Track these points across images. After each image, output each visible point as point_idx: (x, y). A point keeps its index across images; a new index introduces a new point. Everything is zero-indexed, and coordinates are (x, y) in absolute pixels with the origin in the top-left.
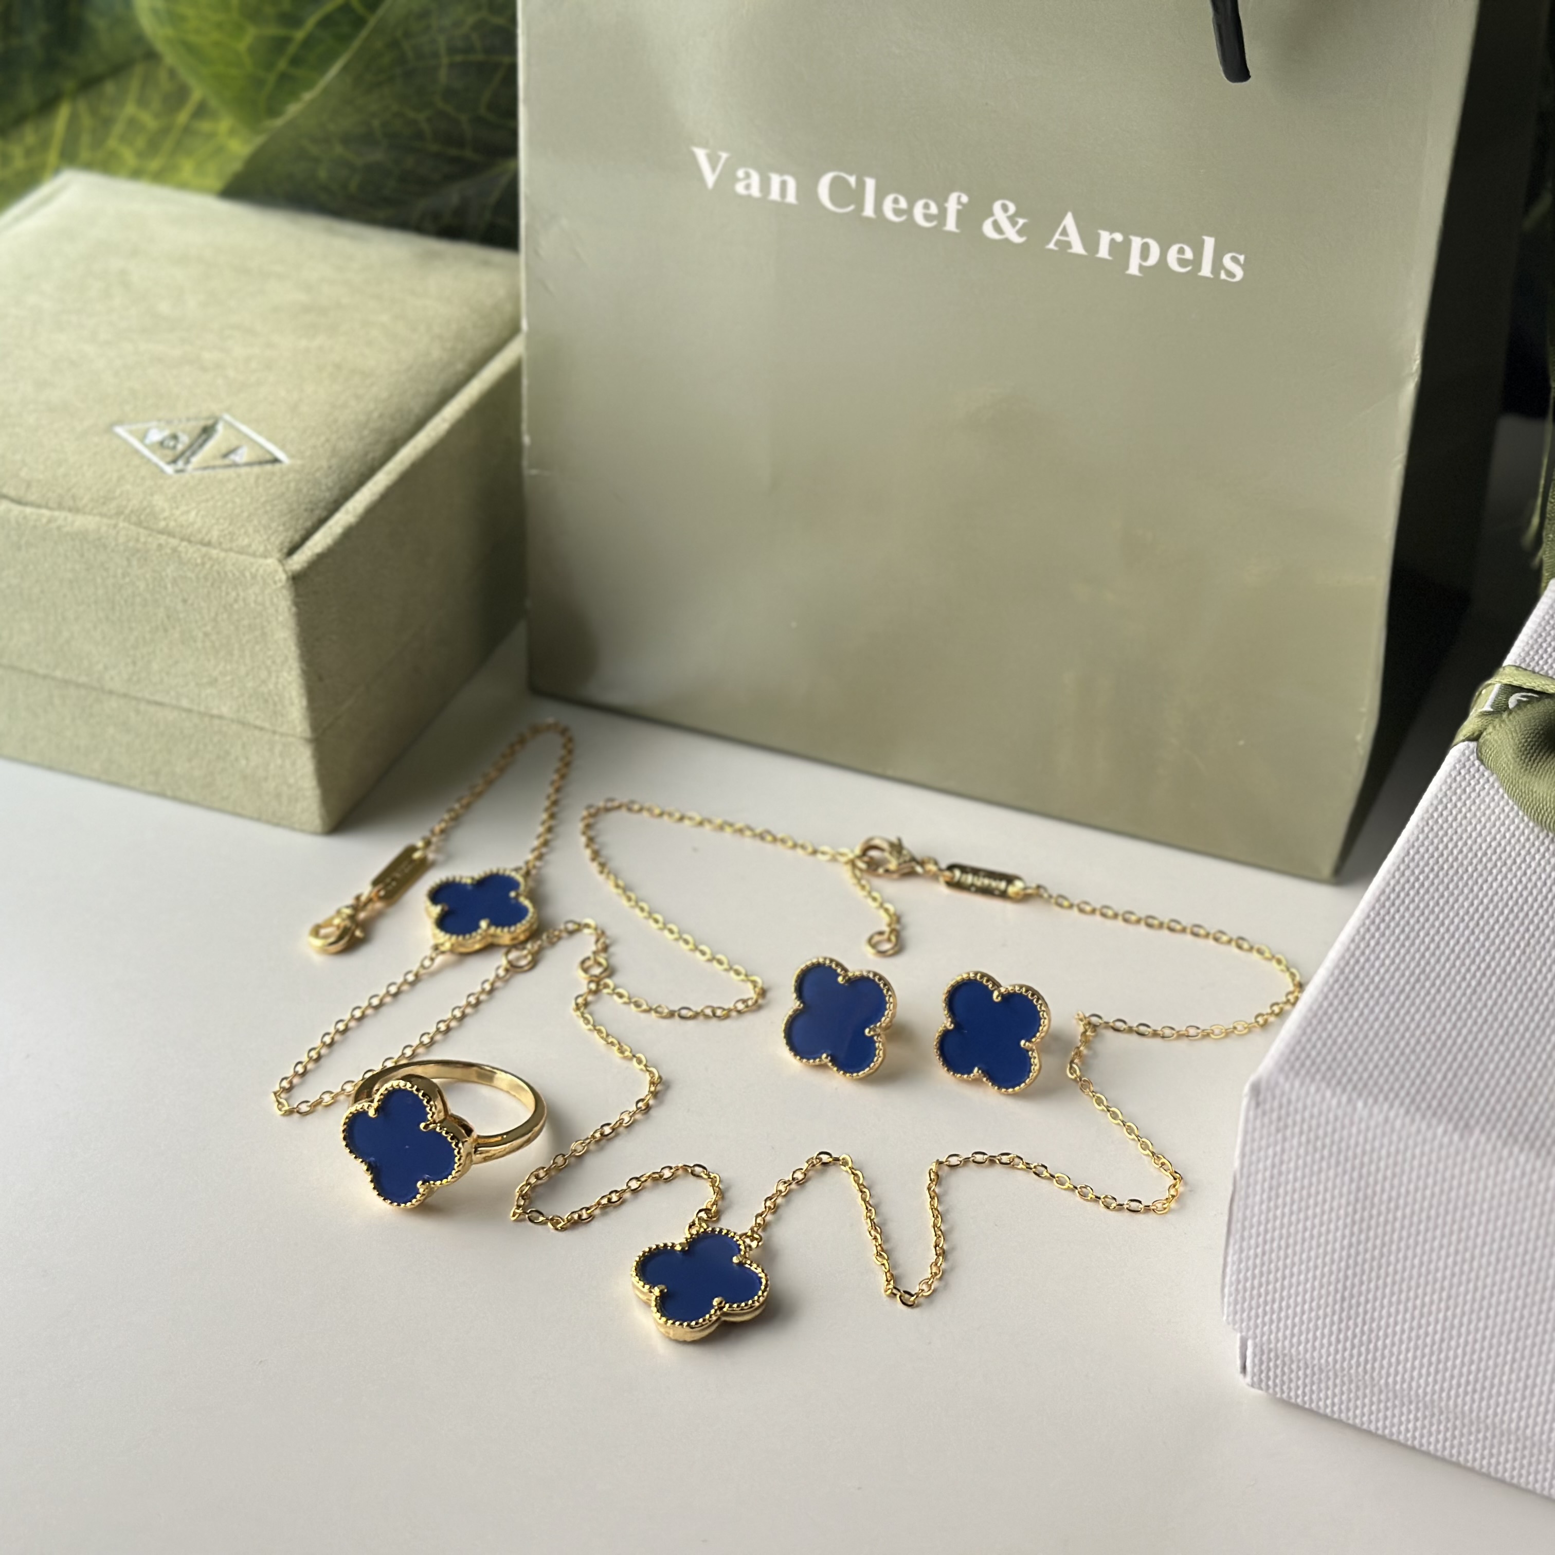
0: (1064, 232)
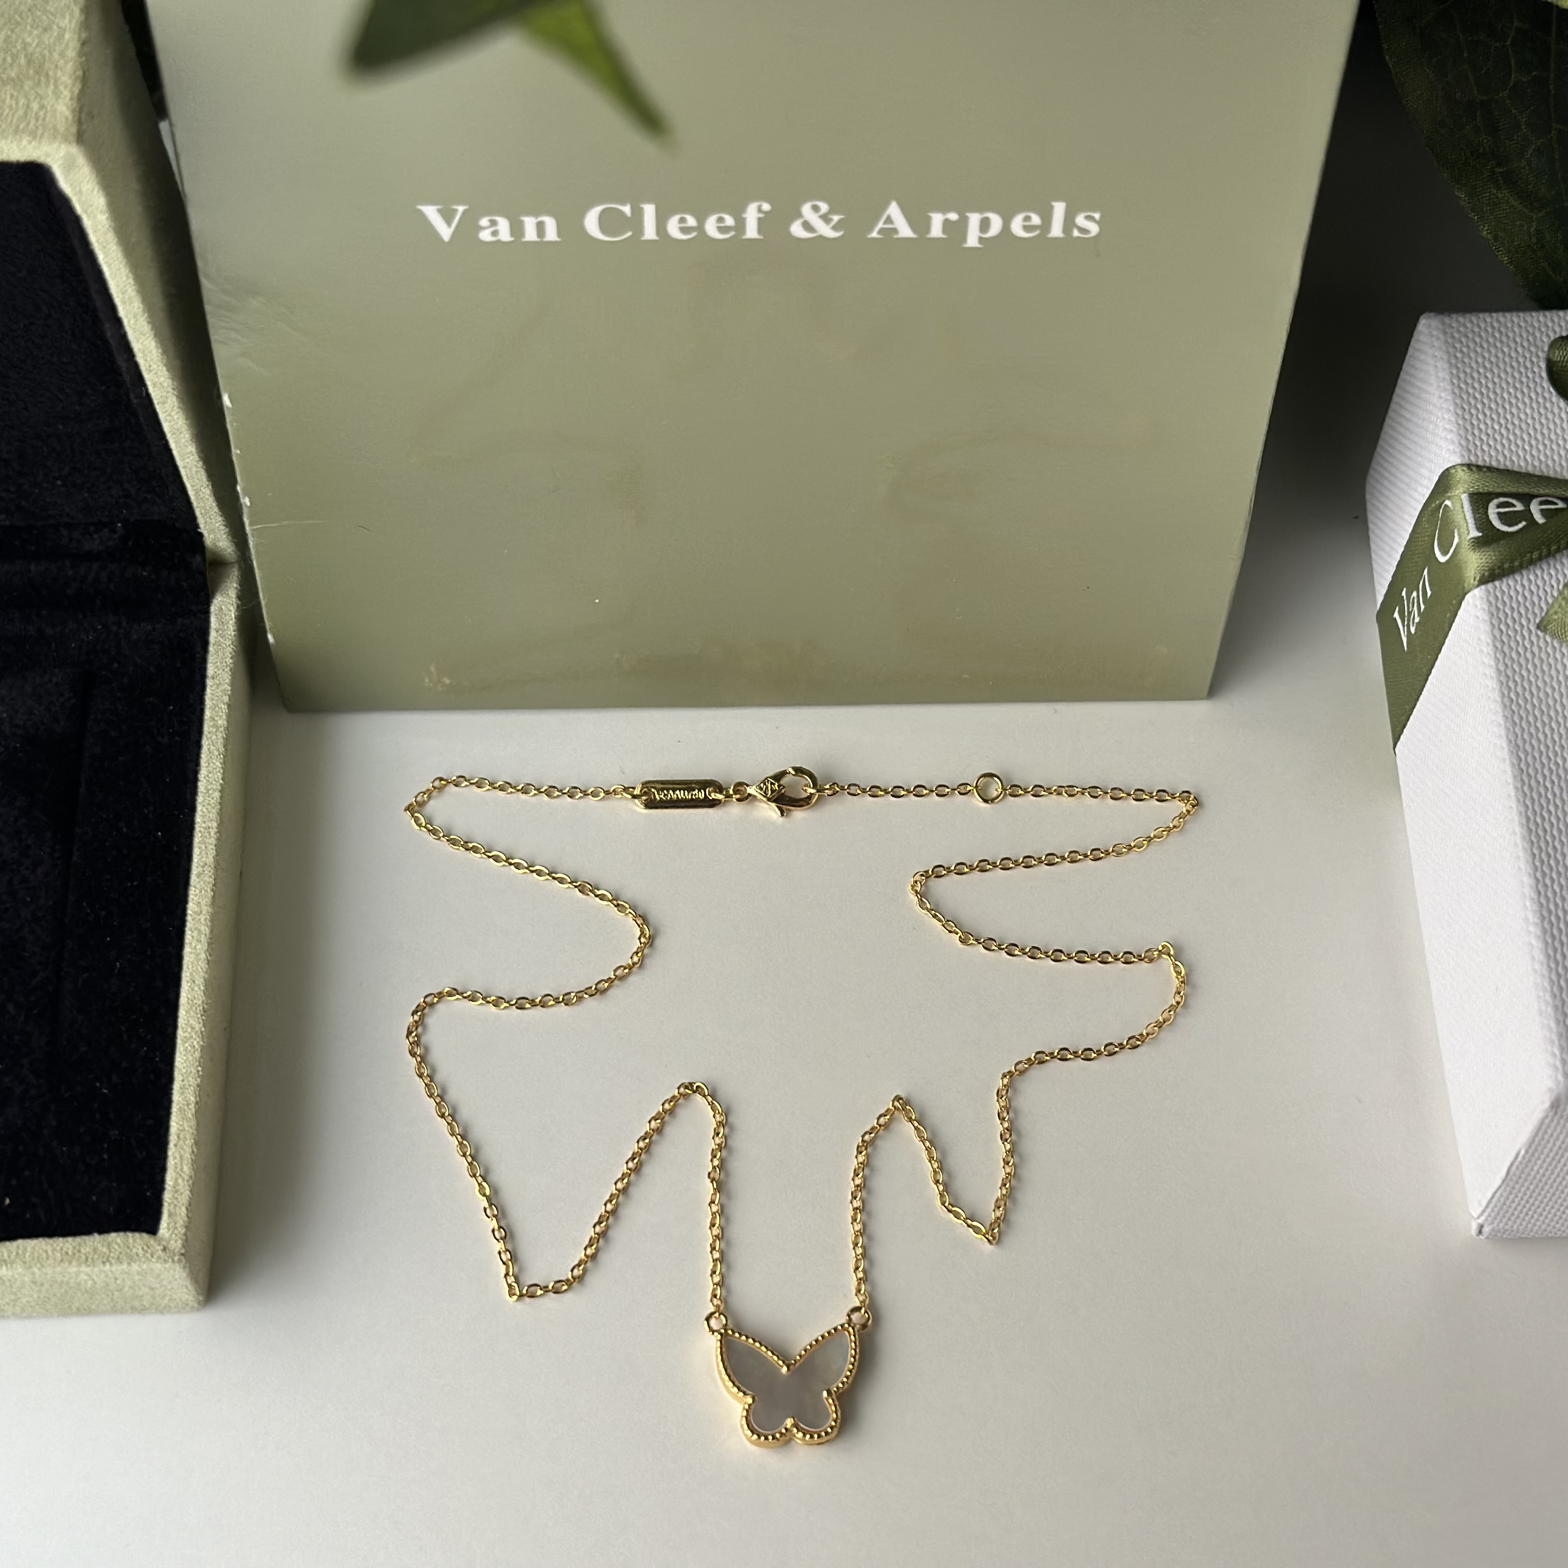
0: (889, 220)
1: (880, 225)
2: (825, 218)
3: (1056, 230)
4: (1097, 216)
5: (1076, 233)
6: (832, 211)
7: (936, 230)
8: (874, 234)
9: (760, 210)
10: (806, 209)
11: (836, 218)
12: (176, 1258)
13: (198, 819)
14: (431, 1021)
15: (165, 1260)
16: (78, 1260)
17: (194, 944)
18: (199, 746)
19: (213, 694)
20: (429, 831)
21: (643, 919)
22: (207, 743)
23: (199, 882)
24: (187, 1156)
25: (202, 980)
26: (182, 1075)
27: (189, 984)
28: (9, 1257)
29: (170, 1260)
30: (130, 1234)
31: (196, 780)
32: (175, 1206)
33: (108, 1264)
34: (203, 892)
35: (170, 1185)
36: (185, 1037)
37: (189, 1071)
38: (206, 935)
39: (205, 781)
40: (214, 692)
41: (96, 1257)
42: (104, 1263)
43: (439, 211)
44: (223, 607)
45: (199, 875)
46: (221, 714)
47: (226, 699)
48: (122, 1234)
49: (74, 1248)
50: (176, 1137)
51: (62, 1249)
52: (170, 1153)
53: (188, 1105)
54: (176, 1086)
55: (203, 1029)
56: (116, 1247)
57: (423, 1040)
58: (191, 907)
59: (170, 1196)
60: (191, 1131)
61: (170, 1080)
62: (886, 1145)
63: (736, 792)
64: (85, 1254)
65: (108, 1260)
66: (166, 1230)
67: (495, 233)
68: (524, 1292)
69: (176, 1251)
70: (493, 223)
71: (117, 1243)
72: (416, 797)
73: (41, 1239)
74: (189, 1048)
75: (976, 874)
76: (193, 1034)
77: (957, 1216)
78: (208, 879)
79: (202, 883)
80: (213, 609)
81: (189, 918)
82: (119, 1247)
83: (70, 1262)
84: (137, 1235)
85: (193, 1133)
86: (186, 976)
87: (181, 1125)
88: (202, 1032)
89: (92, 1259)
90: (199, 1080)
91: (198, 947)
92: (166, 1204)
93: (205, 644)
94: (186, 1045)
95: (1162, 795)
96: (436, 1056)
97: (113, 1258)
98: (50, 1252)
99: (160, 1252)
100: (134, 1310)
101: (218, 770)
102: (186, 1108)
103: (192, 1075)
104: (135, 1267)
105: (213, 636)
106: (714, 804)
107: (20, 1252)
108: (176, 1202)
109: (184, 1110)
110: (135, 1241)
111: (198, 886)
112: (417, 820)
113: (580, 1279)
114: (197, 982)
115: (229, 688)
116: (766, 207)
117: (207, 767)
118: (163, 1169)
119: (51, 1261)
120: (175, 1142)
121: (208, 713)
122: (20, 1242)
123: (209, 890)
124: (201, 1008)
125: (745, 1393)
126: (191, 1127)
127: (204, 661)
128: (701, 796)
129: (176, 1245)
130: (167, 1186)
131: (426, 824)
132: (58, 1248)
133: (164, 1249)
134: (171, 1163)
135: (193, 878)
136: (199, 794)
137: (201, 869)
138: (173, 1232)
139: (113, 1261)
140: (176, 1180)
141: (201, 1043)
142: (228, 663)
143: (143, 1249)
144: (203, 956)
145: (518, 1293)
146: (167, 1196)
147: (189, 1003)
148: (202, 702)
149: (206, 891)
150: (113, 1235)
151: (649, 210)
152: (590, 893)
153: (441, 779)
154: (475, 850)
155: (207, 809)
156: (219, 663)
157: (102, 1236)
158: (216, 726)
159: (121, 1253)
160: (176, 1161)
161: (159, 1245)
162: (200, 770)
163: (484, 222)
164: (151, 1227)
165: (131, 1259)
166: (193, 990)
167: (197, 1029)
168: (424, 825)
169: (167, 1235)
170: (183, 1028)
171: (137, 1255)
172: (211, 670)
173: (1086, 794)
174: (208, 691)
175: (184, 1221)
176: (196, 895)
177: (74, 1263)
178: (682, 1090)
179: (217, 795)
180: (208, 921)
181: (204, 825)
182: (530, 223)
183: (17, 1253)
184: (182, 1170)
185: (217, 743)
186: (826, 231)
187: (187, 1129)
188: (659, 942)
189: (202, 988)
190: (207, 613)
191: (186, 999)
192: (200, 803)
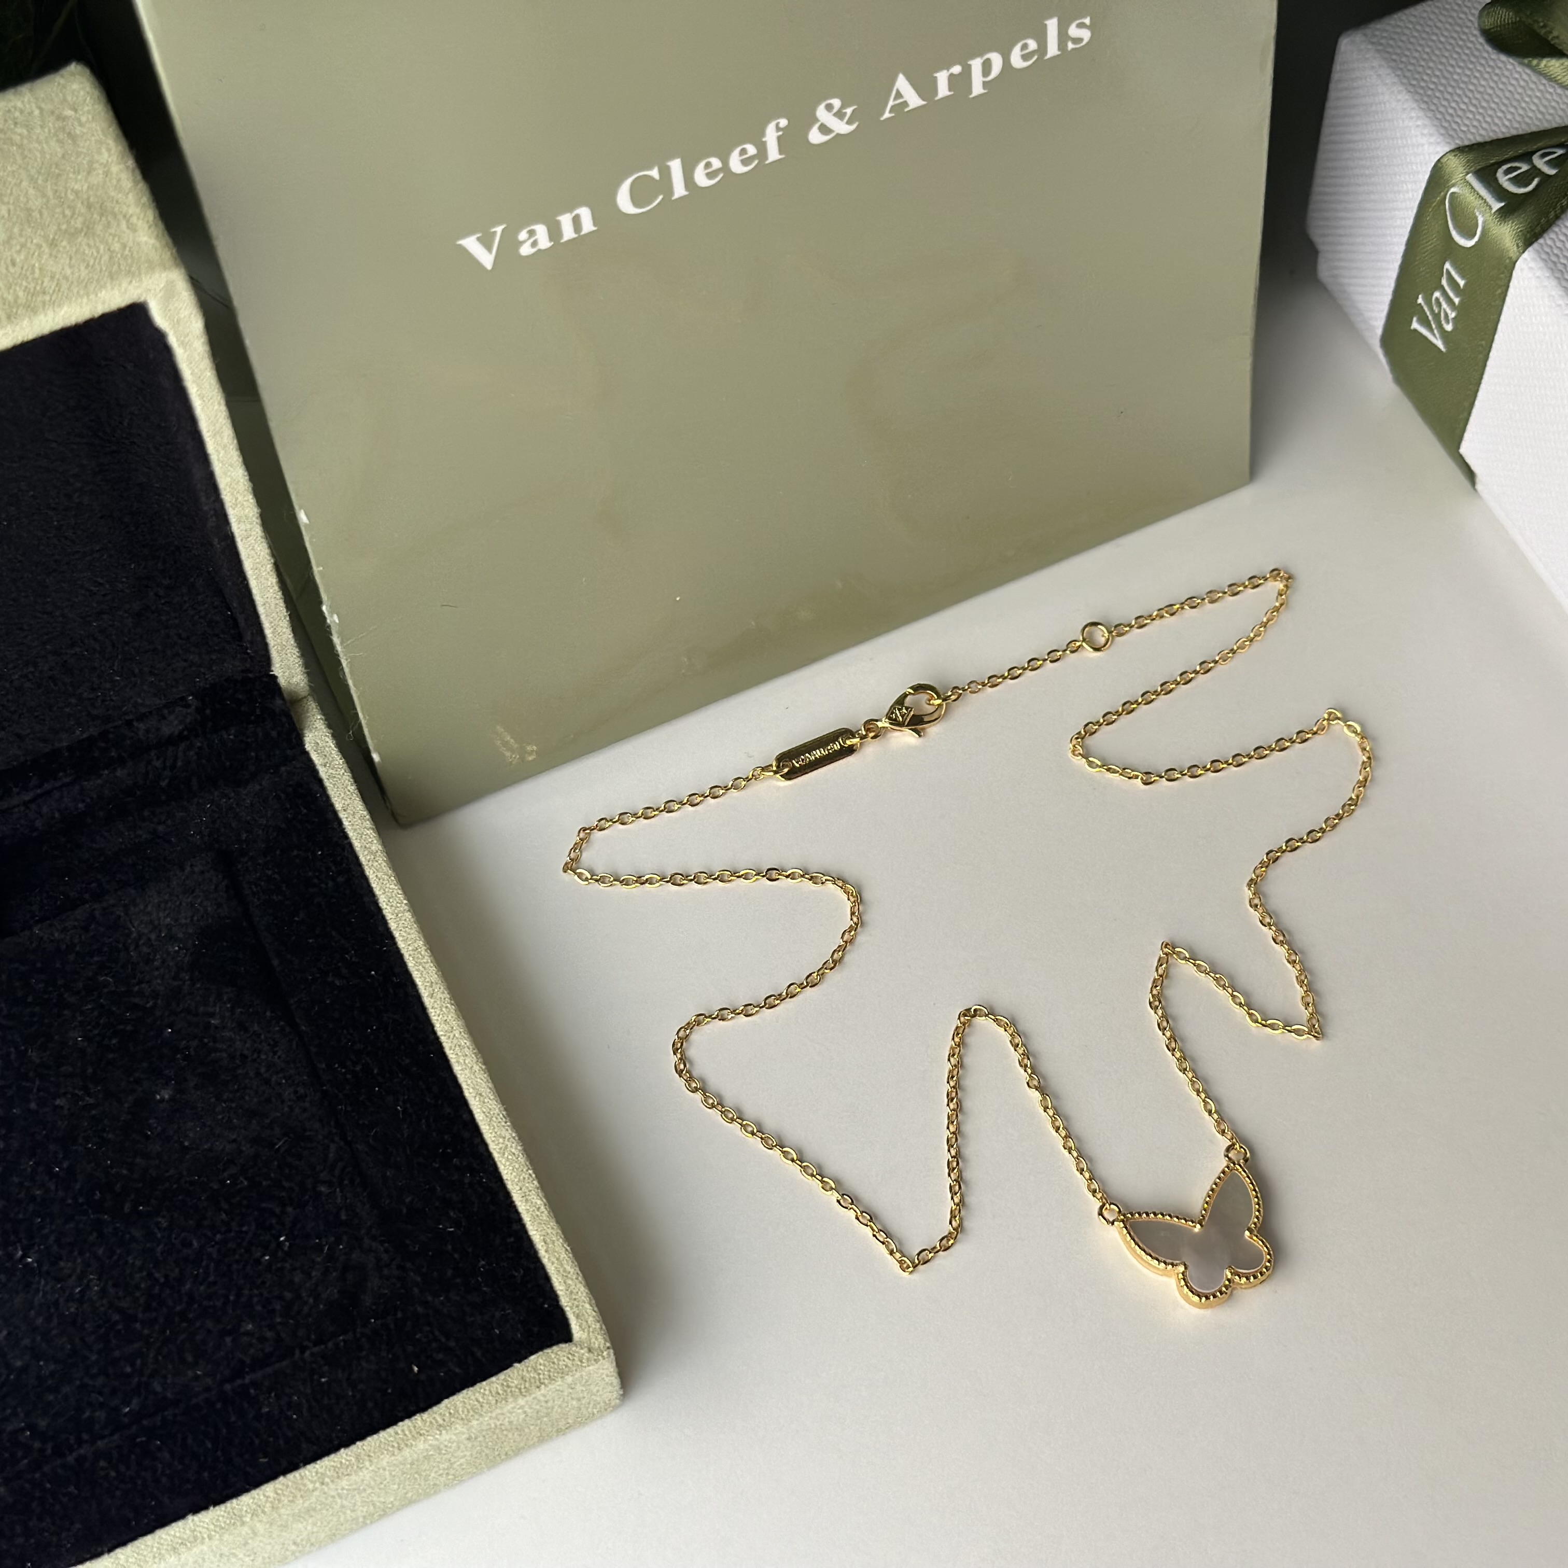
1: (891, 103)
2: (840, 115)
3: (1053, 50)
4: (1087, 21)
5: (1070, 46)
6: (844, 106)
7: (943, 90)
8: (887, 115)
9: (778, 128)
10: (822, 113)
11: (849, 111)
12: (605, 1353)
13: (401, 944)
14: (693, 1052)
15: (595, 1360)
16: (512, 1396)
17: (462, 1061)
18: (365, 879)
19: (353, 825)
20: (597, 881)
21: (840, 880)
22: (371, 872)
23: (435, 1002)
24: (563, 1255)
25: (489, 1090)
26: (517, 1185)
27: (477, 1099)
28: (444, 1420)
29: (600, 1357)
30: (548, 1351)
31: (380, 910)
32: (577, 1306)
33: (543, 1386)
34: (444, 1009)
35: (562, 1290)
36: (501, 1149)
37: (522, 1178)
38: (469, 1048)
39: (388, 907)
40: (352, 822)
41: (527, 1385)
42: (538, 1387)
43: (478, 239)
44: (319, 742)
45: (432, 996)
46: (370, 840)
47: (368, 824)
48: (541, 1353)
49: (502, 1385)
50: (543, 1244)
51: (490, 1392)
52: (545, 1261)
53: (538, 1209)
54: (517, 1197)
55: (514, 1135)
56: (542, 1367)
57: (695, 1074)
58: (440, 1029)
59: (567, 1299)
60: (554, 1233)
61: (508, 1195)
62: (1175, 993)
63: (868, 730)
64: (516, 1387)
65: (542, 1383)
66: (582, 1332)
67: (534, 244)
68: (917, 1261)
69: (602, 1346)
70: (532, 233)
71: (540, 1364)
72: (569, 855)
73: (465, 1392)
74: (510, 1157)
75: (1125, 719)
76: (506, 1142)
77: (1272, 1027)
78: (440, 995)
79: (438, 1002)
80: (308, 747)
81: (443, 1039)
82: (545, 1365)
83: (506, 1400)
84: (555, 1348)
85: (557, 1233)
86: (468, 1093)
87: (541, 1231)
88: (514, 1138)
89: (525, 1388)
90: (536, 1182)
91: (467, 1062)
92: (567, 1309)
93: (320, 781)
94: (506, 1156)
95: (1254, 582)
96: (716, 1082)
97: (544, 1379)
98: (481, 1400)
99: (587, 1354)
100: (559, 1431)
101: (395, 891)
102: (538, 1213)
103: (526, 1180)
104: (569, 1379)
105: (323, 773)
106: (850, 751)
107: (452, 1411)
108: (576, 1303)
109: (537, 1216)
110: (557, 1354)
111: (436, 1006)
112: (580, 876)
113: (959, 1229)
114: (483, 1094)
115: (365, 813)
116: (783, 122)
117: (383, 893)
118: (547, 1279)
119: (486, 1406)
120: (545, 1248)
121: (357, 845)
122: (446, 1401)
123: (449, 1005)
124: (501, 1115)
125: (1173, 1265)
126: (553, 1228)
127: (328, 798)
128: (837, 747)
129: (600, 1341)
130: (560, 1293)
131: (592, 876)
132: (487, 1392)
133: (590, 1350)
134: (551, 1269)
135: (427, 1001)
136: (389, 921)
137: (431, 989)
138: (589, 1333)
139: (546, 1381)
140: (565, 1282)
141: (519, 1148)
142: (352, 791)
143: (568, 1358)
144: (476, 1068)
145: (911, 1265)
146: (564, 1301)
147: (487, 1116)
148: (346, 836)
149: (447, 1007)
150: (532, 1357)
151: (676, 166)
152: (780, 877)
153: (585, 829)
154: (650, 881)
155: (405, 931)
156: (343, 795)
157: (523, 1363)
158: (374, 854)
159: (549, 1371)
160: (555, 1265)
161: (582, 1349)
162: (378, 900)
163: (523, 235)
164: (566, 1336)
165: (563, 1373)
166: (484, 1102)
167: (508, 1136)
168: (589, 877)
169: (585, 1336)
170: (493, 1141)
171: (566, 1366)
172: (338, 806)
173: (1186, 607)
174: (346, 823)
175: (594, 1317)
176: (439, 1015)
177: (510, 1400)
178: (962, 1019)
179: (408, 915)
180: (463, 1034)
181: (410, 948)
182: (566, 221)
183: (450, 1413)
184: (565, 1271)
185: (381, 867)
186: (842, 128)
187: (549, 1231)
188: (867, 895)
189: (492, 1097)
190: (306, 754)
191: (482, 1114)
192: (395, 930)
